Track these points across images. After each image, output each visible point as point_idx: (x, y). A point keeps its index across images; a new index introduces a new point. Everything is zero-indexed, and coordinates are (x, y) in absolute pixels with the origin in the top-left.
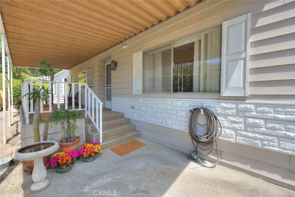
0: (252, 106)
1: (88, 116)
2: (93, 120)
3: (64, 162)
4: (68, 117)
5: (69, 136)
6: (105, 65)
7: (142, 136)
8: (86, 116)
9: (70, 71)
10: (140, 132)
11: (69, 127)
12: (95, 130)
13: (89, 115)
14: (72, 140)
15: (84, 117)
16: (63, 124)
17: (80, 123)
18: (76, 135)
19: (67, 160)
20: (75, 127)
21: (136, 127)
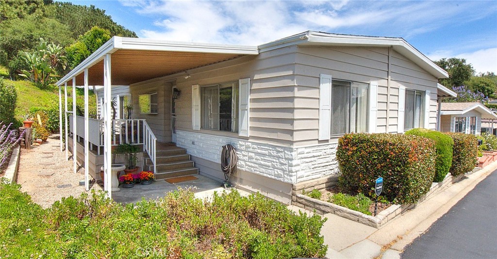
0: (250, 143)
1: (146, 151)
2: (149, 154)
3: (128, 179)
4: (130, 149)
5: (131, 165)
6: (172, 87)
7: (201, 173)
8: (144, 150)
9: (130, 87)
10: (199, 169)
11: (131, 158)
12: (151, 163)
13: (147, 149)
14: (133, 168)
15: (142, 151)
16: (126, 155)
17: (140, 156)
18: (136, 166)
19: (131, 179)
20: (135, 158)
21: (196, 164)
